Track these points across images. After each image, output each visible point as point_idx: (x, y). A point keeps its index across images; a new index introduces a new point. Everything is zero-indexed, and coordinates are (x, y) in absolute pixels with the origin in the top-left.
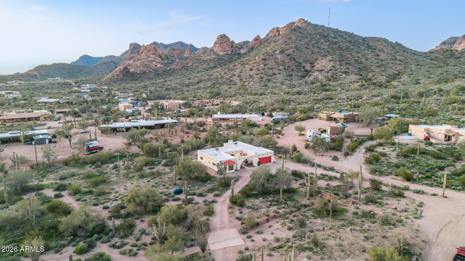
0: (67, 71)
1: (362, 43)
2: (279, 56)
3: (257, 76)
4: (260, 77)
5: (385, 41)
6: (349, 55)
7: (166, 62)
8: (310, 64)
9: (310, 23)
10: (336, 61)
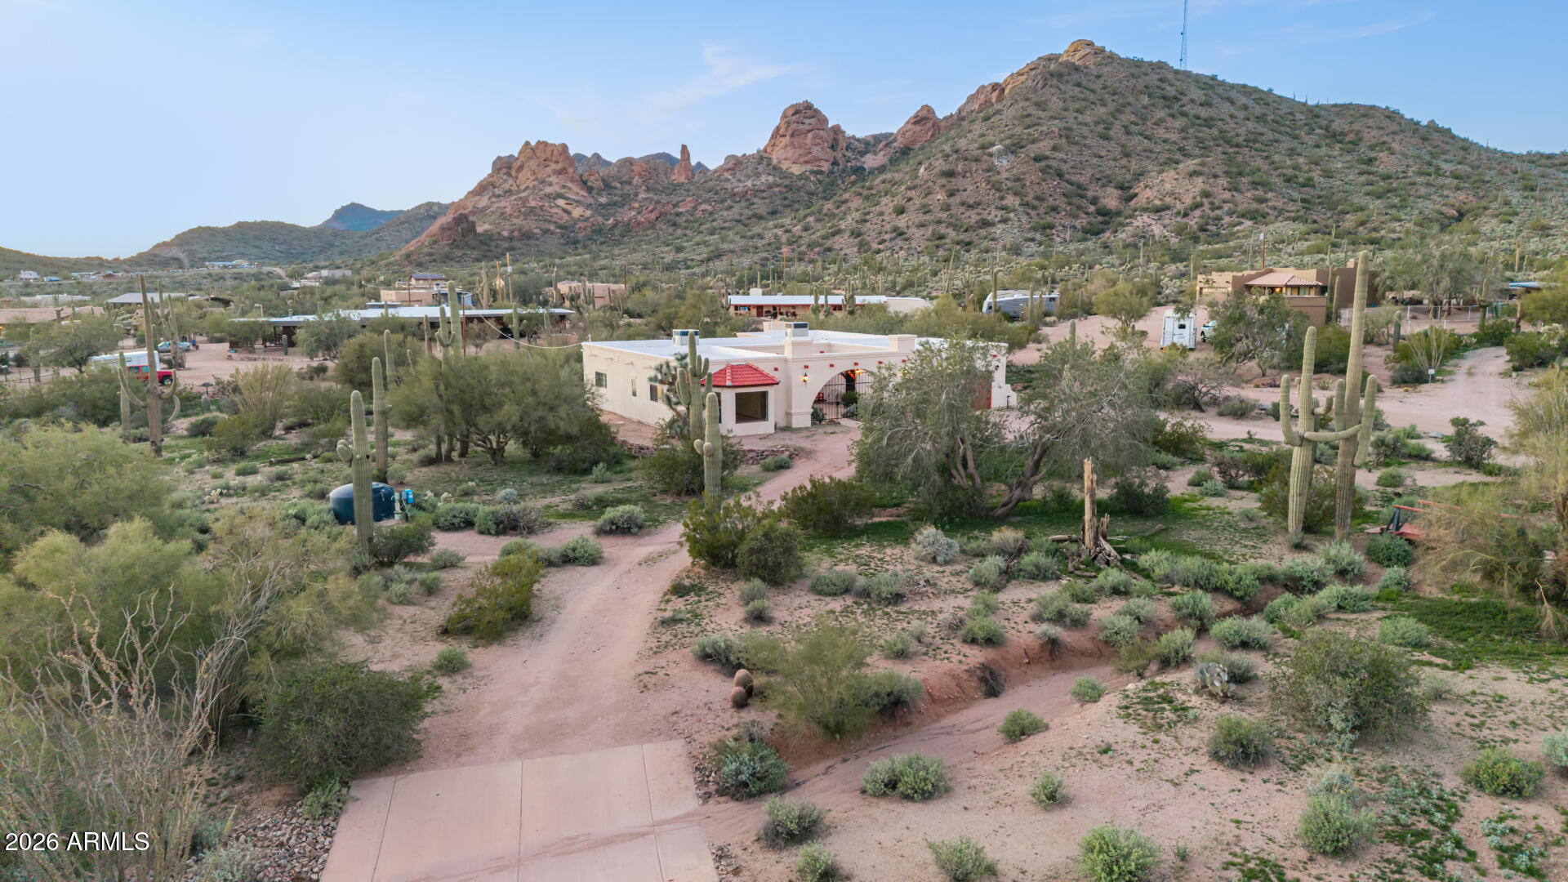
0: (283, 247)
1: (1306, 125)
2: (1003, 163)
3: (922, 233)
4: (933, 235)
5: (1392, 116)
6: (1259, 162)
7: (603, 200)
8: (1116, 188)
9: (1112, 57)
10: (1215, 176)
